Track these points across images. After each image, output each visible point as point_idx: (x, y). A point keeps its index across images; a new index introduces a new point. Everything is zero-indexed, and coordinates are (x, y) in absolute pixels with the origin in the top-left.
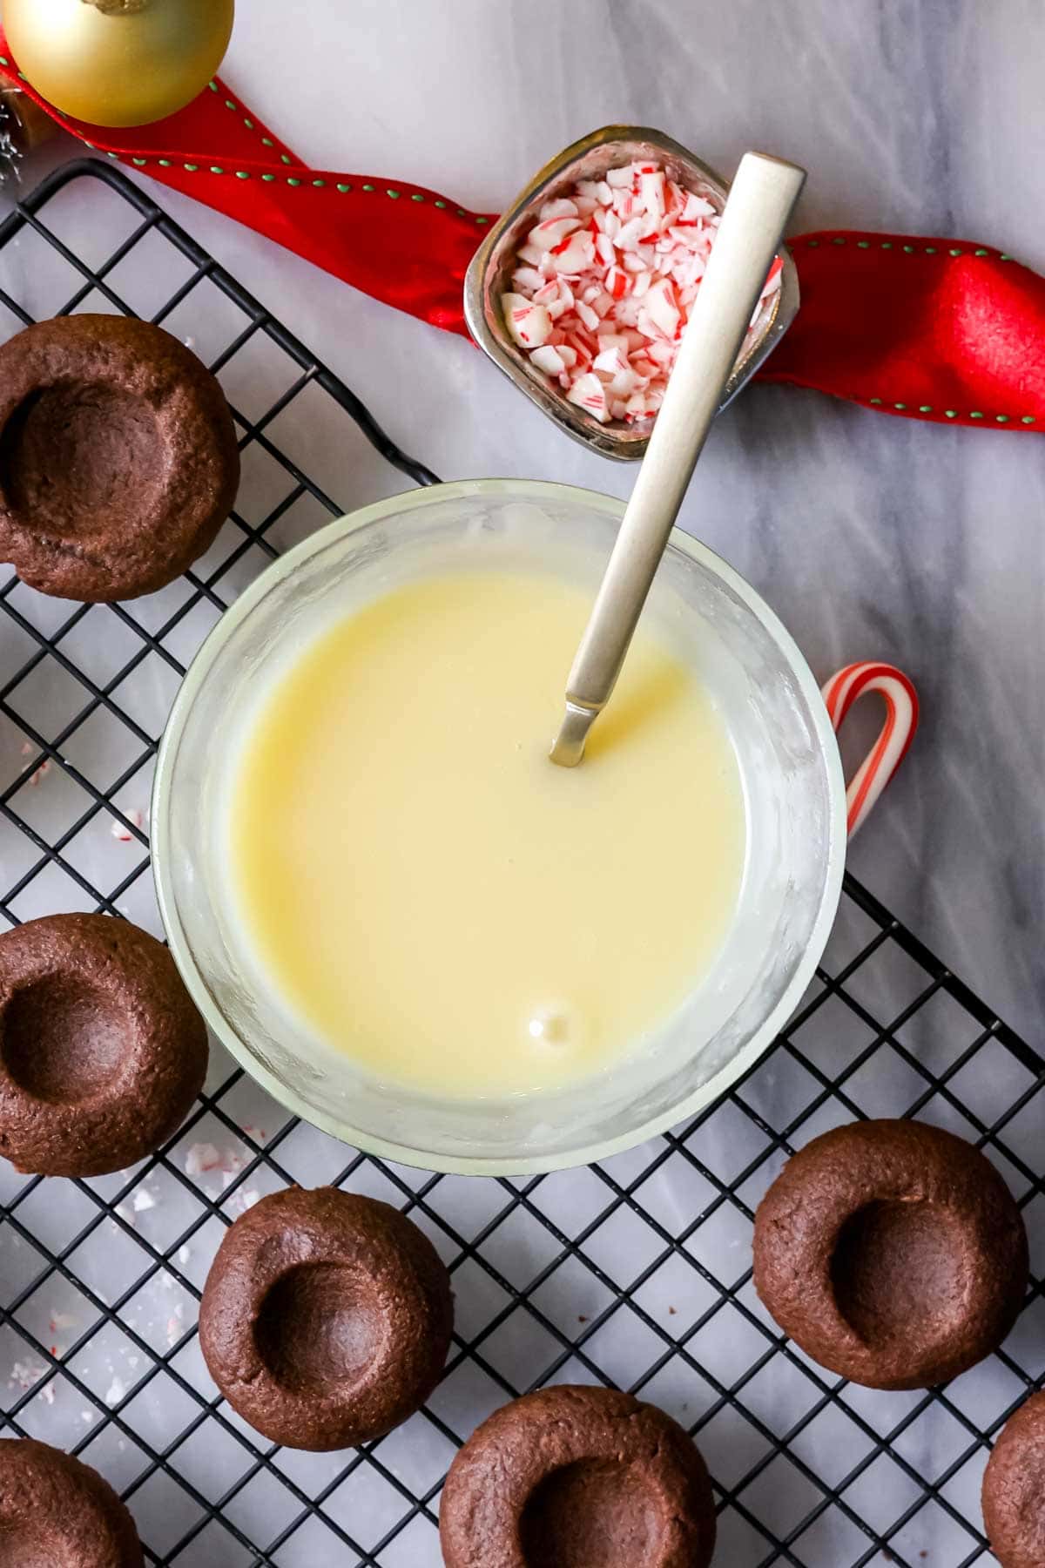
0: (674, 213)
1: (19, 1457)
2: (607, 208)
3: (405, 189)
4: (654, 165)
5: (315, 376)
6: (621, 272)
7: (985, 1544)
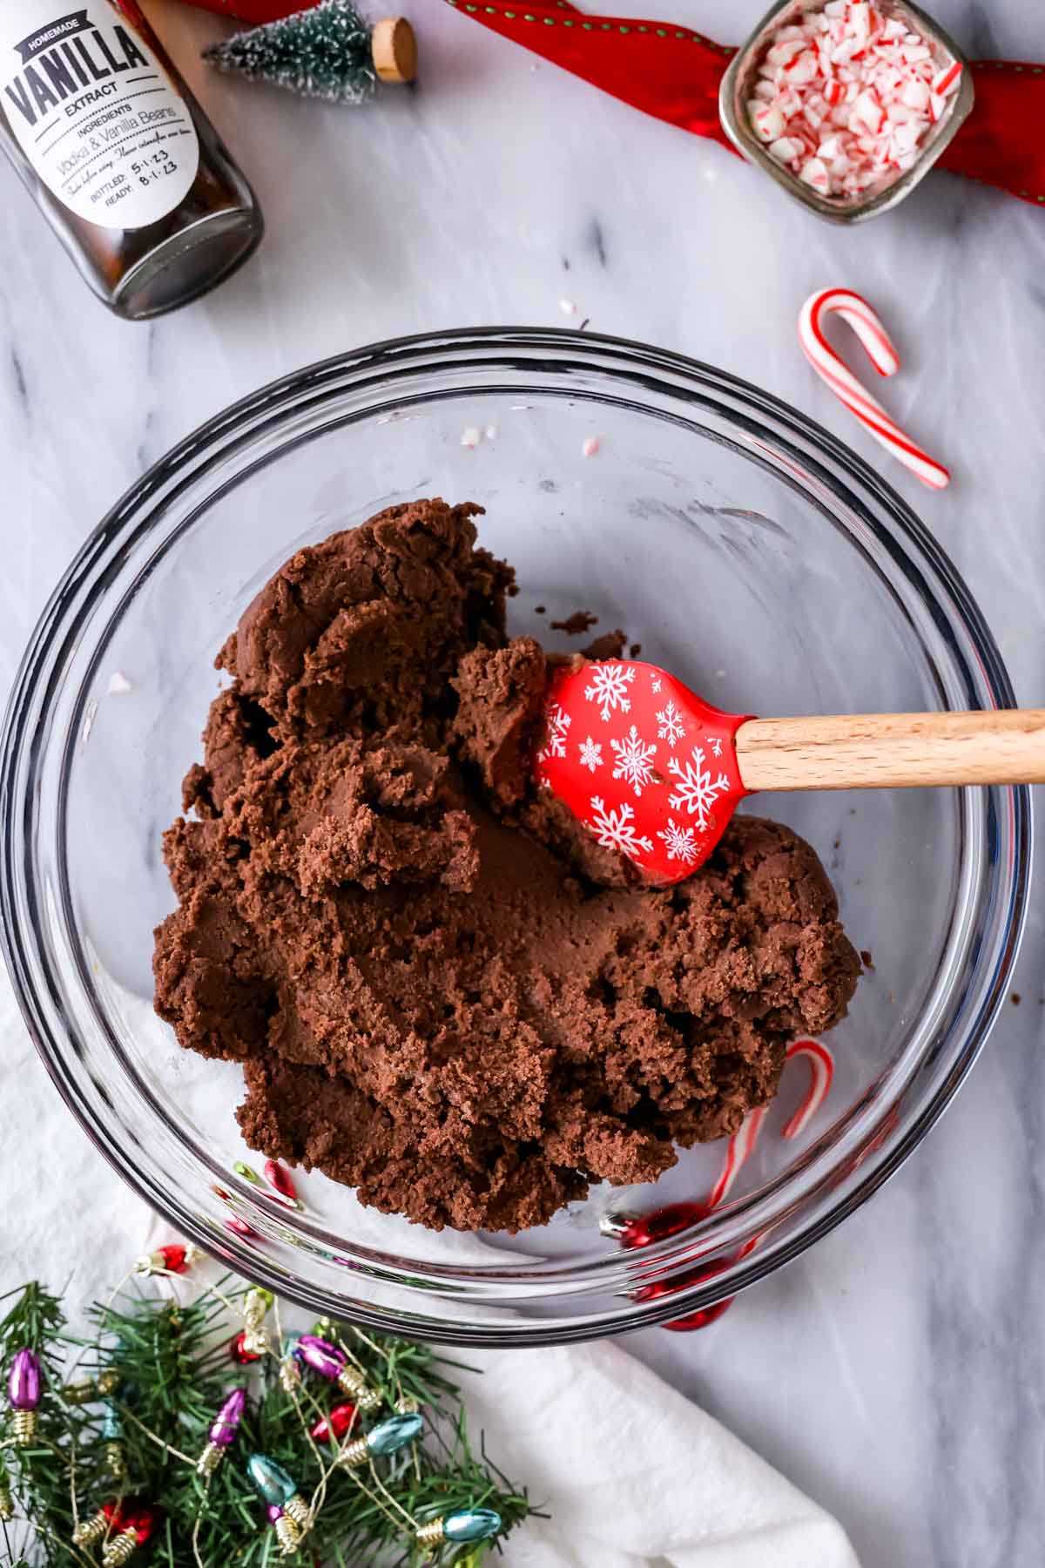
0: (876, 35)
2: (825, 34)
3: (671, 29)
6: (837, 83)
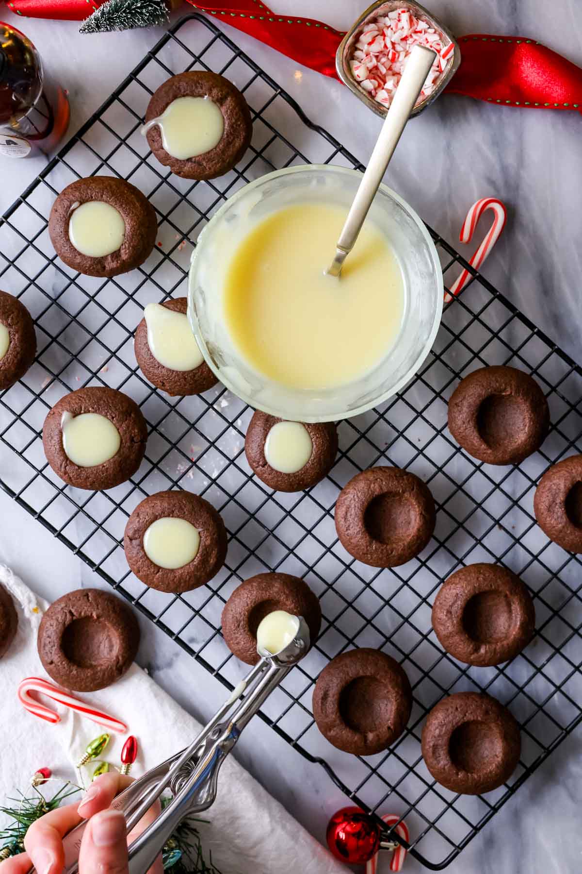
0: (414, 28)
1: (180, 497)
2: (388, 27)
3: (313, 22)
4: (406, 10)
5: (280, 93)
6: (394, 52)
7: (535, 522)
